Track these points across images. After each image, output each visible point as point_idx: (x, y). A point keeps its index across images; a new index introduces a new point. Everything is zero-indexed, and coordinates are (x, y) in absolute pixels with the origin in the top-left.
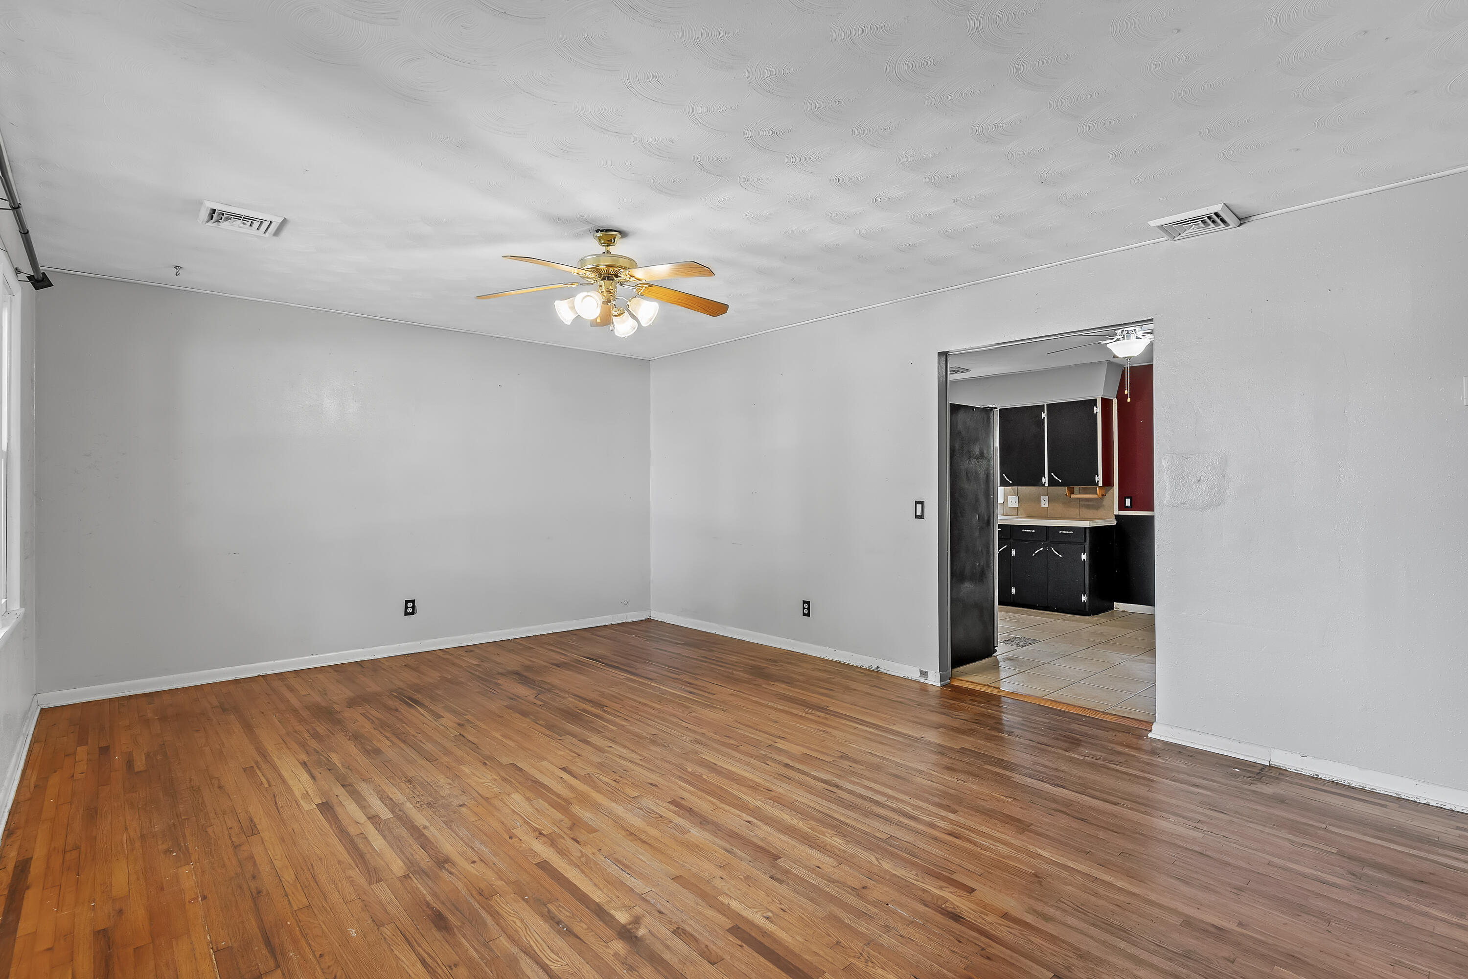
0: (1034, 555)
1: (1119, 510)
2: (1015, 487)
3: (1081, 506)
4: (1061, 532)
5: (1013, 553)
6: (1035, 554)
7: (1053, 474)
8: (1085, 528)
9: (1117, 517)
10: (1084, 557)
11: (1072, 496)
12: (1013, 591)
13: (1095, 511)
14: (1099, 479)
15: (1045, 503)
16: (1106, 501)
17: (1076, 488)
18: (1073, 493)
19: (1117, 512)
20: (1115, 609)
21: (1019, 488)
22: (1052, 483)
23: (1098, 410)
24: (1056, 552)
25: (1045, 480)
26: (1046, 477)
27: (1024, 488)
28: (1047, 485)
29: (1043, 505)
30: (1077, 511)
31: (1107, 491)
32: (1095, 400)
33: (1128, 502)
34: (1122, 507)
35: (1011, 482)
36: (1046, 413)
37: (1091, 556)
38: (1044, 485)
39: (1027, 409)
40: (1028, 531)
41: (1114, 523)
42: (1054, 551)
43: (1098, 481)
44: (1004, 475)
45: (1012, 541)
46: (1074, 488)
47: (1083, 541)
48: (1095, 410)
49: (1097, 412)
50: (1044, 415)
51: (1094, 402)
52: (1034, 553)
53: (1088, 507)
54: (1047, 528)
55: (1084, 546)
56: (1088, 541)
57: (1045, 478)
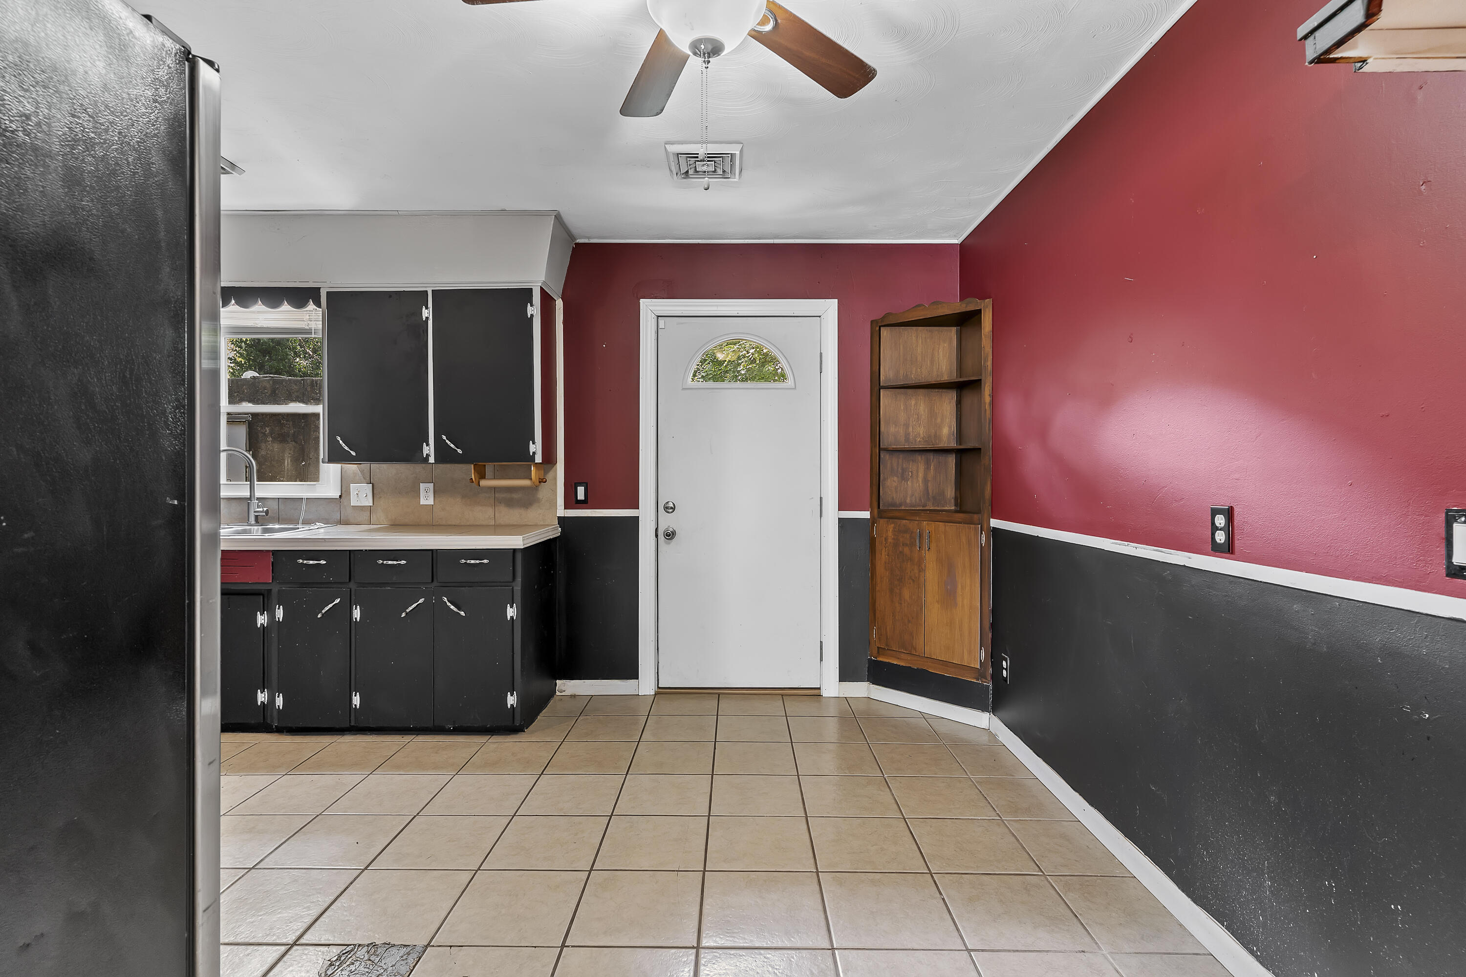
0: (403, 615)
1: (565, 508)
2: (365, 466)
3: (497, 502)
4: (463, 561)
5: (357, 614)
6: (407, 614)
7: (444, 437)
8: (514, 550)
9: (562, 520)
10: (511, 612)
11: (483, 483)
12: (356, 700)
13: (522, 511)
14: (536, 448)
15: (427, 498)
16: (543, 492)
17: (489, 468)
18: (482, 476)
19: (561, 512)
20: (558, 693)
21: (375, 466)
22: (444, 455)
23: (534, 310)
24: (452, 607)
25: (429, 450)
26: (430, 443)
27: (384, 466)
28: (432, 460)
29: (423, 502)
30: (490, 511)
31: (546, 472)
32: (530, 291)
33: (581, 491)
34: (571, 502)
35: (353, 453)
36: (431, 309)
37: (524, 612)
38: (426, 459)
39: (390, 296)
40: (390, 562)
41: (557, 532)
42: (449, 604)
43: (534, 453)
44: (339, 438)
45: (352, 585)
46: (485, 465)
47: (511, 580)
48: (530, 310)
49: (532, 315)
50: (427, 313)
51: (527, 294)
52: (405, 611)
53: (510, 503)
54: (433, 553)
55: (513, 588)
56: (519, 579)
57: (428, 445)
